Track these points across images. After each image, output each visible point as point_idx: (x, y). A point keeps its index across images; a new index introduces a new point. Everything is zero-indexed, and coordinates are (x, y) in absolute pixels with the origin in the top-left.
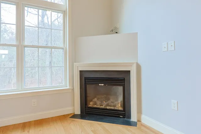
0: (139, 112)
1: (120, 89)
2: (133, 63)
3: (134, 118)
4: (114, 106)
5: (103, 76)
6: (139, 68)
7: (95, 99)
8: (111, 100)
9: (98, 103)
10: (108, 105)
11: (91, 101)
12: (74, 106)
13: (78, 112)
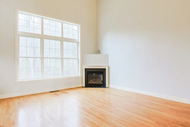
0: (109, 84)
1: (102, 75)
2: (107, 66)
3: (107, 86)
4: (99, 83)
5: (95, 71)
6: (109, 67)
7: (91, 81)
8: (98, 80)
9: (93, 82)
10: (96, 82)
11: (90, 81)
12: (82, 83)
13: (84, 86)
